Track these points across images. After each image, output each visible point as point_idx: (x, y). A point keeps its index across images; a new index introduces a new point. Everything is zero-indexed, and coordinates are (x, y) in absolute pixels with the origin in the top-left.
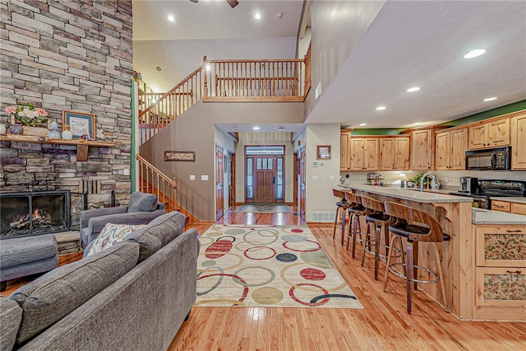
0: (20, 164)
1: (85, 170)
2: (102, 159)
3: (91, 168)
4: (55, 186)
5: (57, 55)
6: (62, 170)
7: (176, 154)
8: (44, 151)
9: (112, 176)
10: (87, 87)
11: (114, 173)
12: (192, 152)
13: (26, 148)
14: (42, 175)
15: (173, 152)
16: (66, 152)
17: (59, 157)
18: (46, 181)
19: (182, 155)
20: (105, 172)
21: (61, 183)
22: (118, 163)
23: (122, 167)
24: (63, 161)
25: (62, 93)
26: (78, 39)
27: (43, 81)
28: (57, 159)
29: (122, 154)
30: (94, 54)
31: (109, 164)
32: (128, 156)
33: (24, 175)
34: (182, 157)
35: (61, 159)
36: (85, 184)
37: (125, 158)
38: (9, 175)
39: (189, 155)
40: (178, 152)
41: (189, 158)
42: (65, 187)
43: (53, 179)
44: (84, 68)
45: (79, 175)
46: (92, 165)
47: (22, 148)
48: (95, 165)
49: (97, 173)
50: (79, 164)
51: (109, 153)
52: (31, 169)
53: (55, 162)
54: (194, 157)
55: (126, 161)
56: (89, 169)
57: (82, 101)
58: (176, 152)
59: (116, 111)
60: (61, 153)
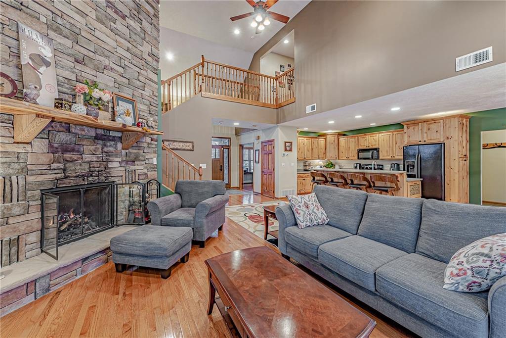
0: (78, 151)
1: (128, 158)
2: (139, 148)
3: (132, 157)
4: (105, 177)
5: (108, 31)
6: (111, 158)
7: (175, 143)
8: (97, 138)
9: (145, 165)
10: (130, 70)
11: (147, 161)
12: (192, 142)
13: (83, 133)
14: (95, 165)
15: (172, 141)
16: (114, 139)
17: (108, 144)
18: (99, 171)
19: (181, 144)
20: (142, 161)
21: (110, 174)
22: (149, 151)
23: (152, 156)
24: (111, 149)
25: (112, 74)
26: (124, 17)
27: (98, 57)
28: (107, 147)
29: (153, 142)
30: (135, 36)
31: (144, 152)
32: (156, 145)
33: (81, 165)
34: (181, 146)
35: (110, 146)
36: (127, 174)
37: (154, 146)
38: (68, 165)
39: (188, 144)
40: (177, 141)
41: (188, 148)
42: (113, 178)
43: (103, 169)
44: (128, 50)
45: (123, 165)
46: (133, 153)
47: (79, 132)
48: (136, 153)
49: (136, 163)
50: (124, 152)
51: (144, 141)
52: (87, 157)
53: (105, 149)
54: (193, 146)
55: (154, 149)
56: (131, 158)
57: (126, 84)
58: (175, 141)
59: (149, 98)
60: (110, 140)
